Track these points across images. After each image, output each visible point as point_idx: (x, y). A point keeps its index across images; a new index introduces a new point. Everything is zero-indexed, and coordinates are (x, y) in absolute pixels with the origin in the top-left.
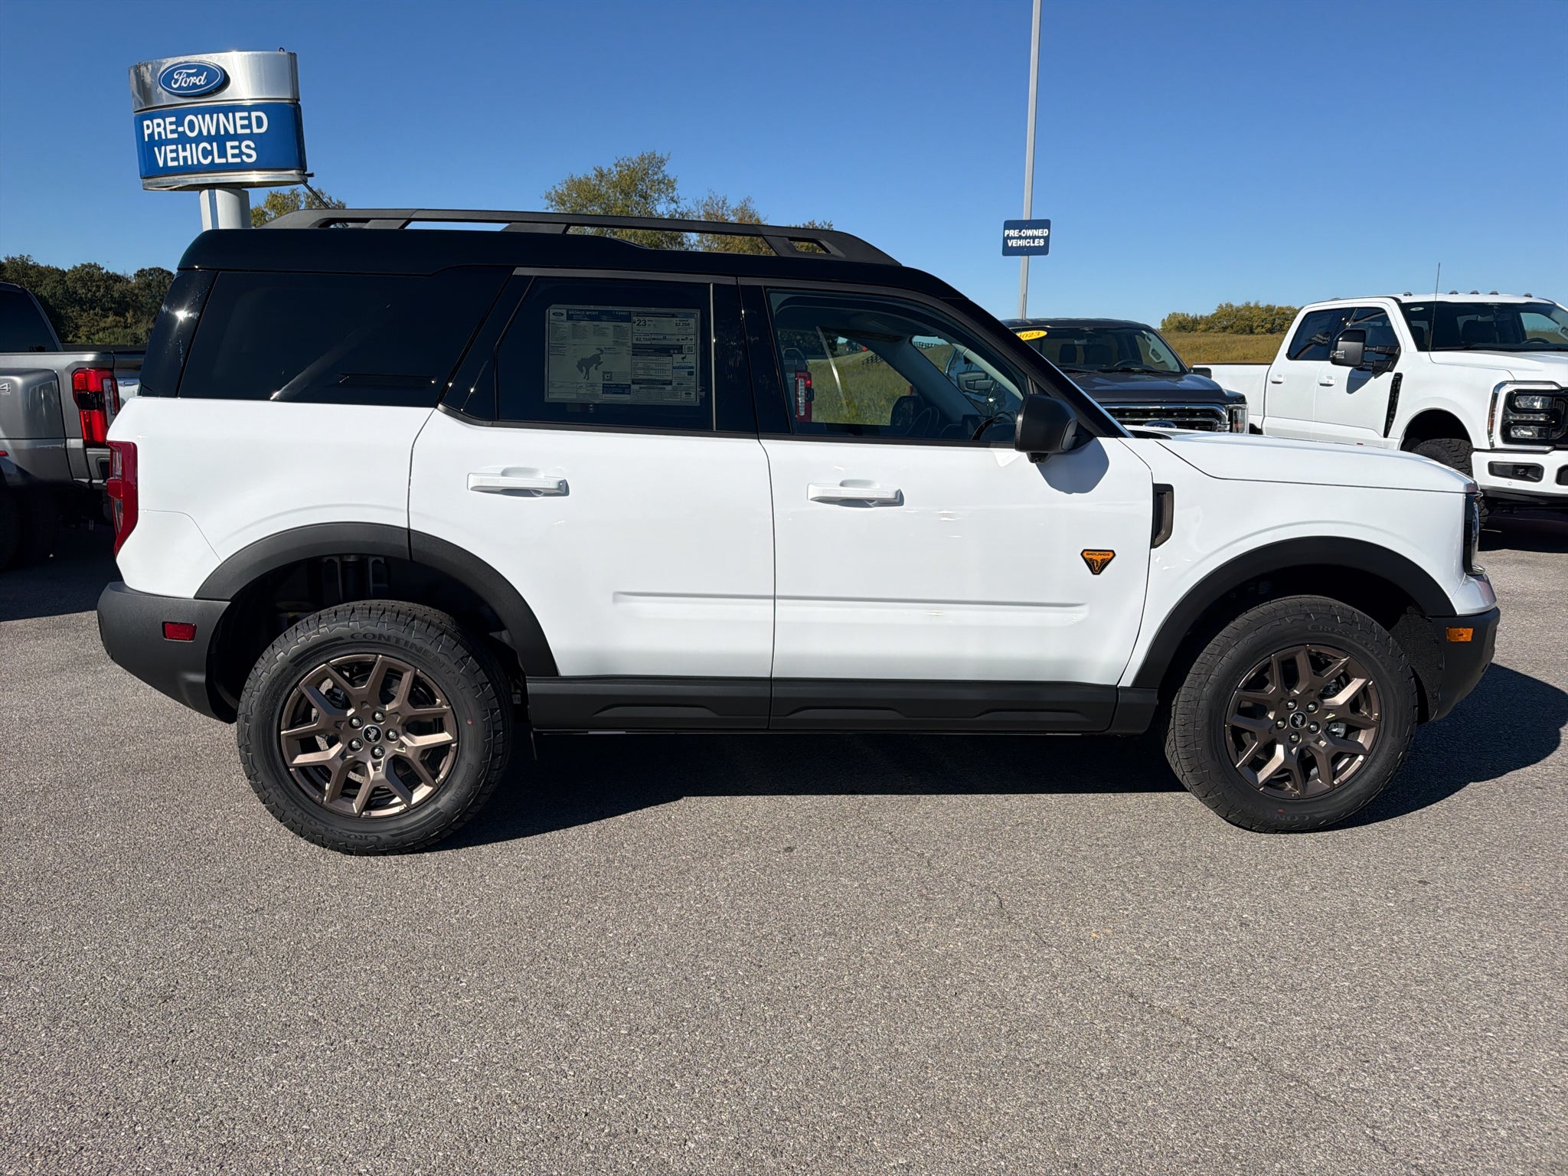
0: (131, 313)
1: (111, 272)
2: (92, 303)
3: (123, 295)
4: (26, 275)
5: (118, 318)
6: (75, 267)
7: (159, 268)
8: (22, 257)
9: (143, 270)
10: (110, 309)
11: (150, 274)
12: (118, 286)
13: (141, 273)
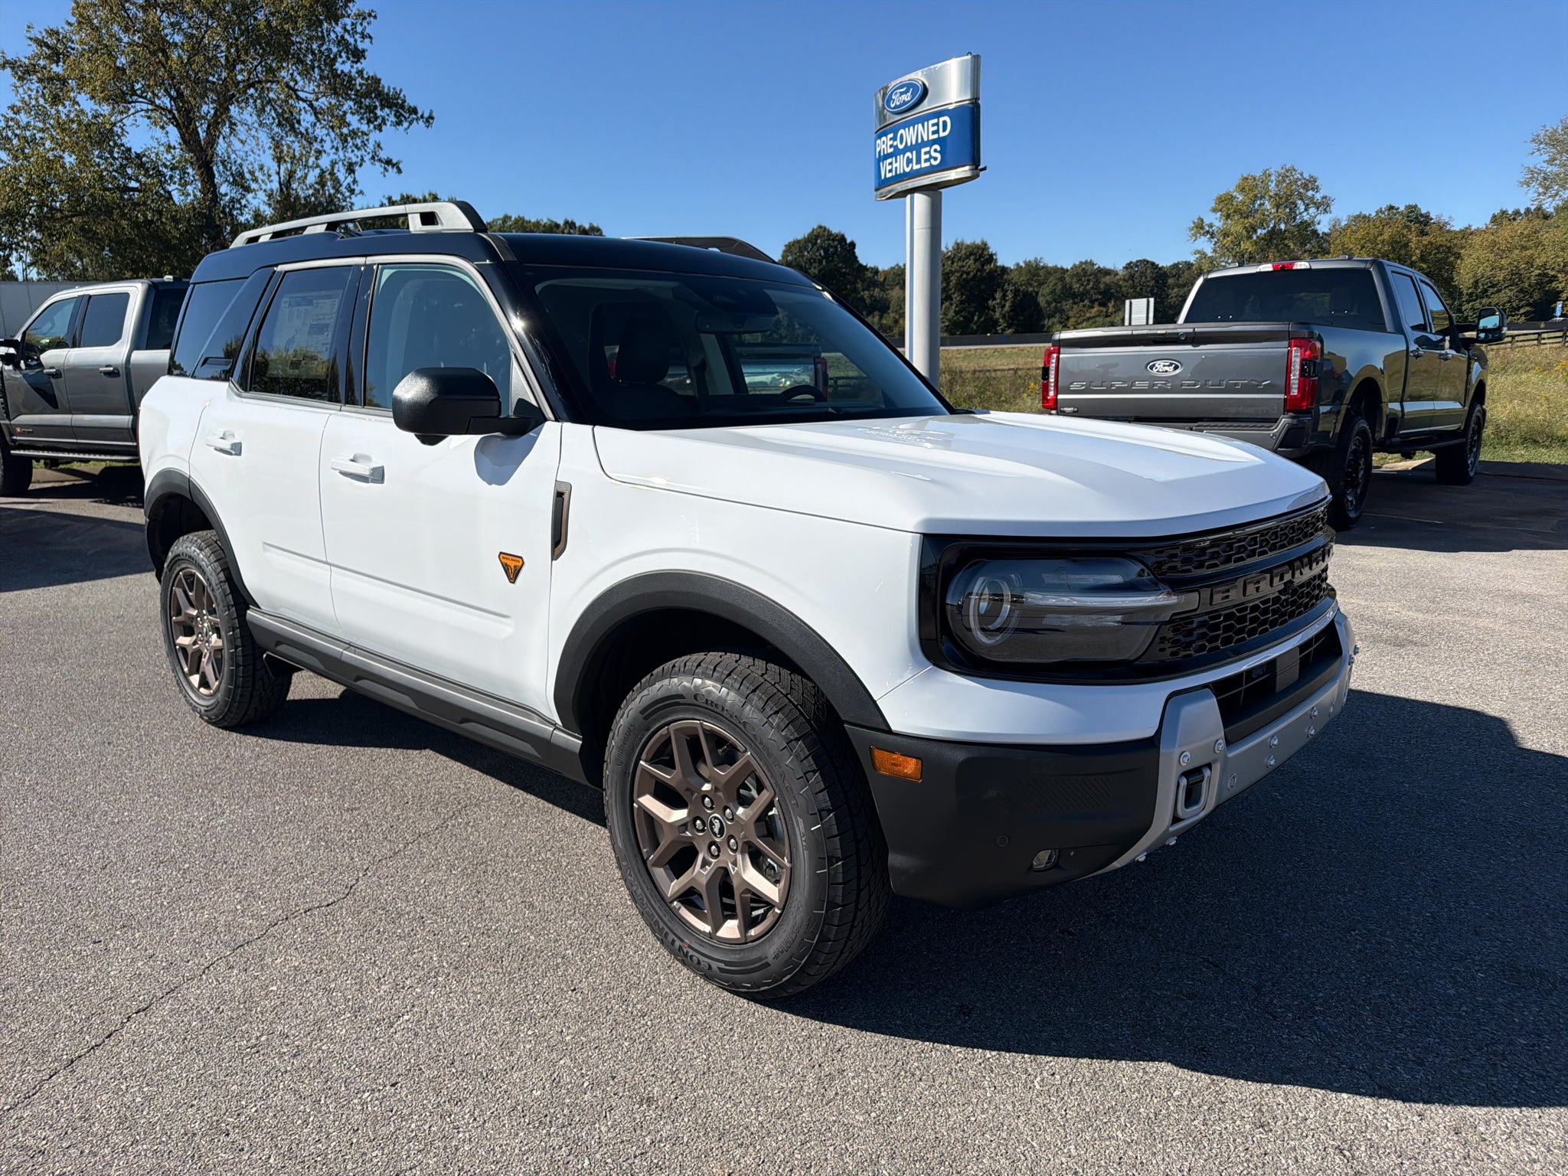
0: (1113, 303)
1: (1102, 266)
2: (1083, 296)
3: (1108, 288)
4: (1037, 275)
5: (1101, 308)
6: (1075, 265)
7: (1145, 260)
8: (1036, 259)
9: (1131, 263)
10: (1096, 300)
11: (1137, 266)
12: (1107, 279)
13: (1129, 266)
